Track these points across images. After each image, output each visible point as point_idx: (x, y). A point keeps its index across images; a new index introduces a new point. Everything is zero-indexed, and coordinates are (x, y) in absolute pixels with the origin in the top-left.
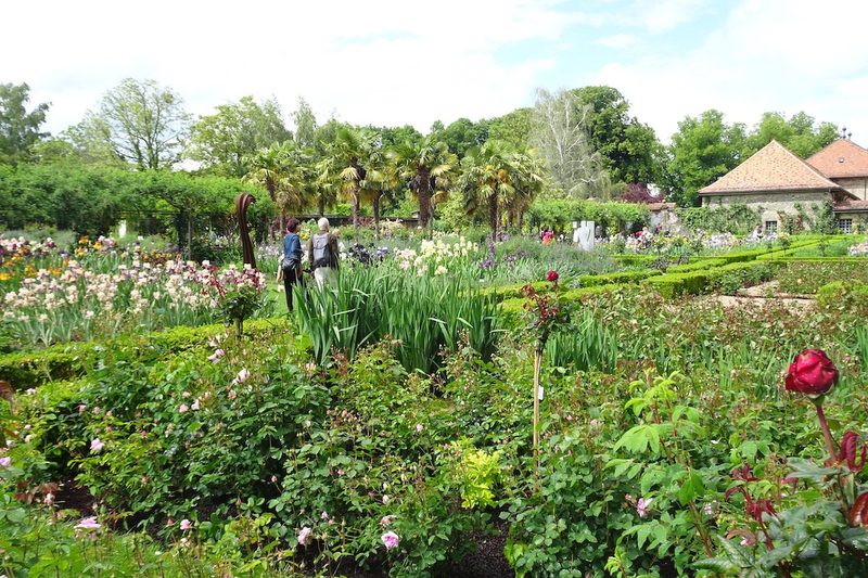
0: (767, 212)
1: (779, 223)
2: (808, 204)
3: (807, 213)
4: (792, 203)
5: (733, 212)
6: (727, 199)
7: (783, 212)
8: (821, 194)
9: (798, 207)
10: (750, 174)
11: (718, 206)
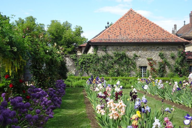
0: (140, 59)
1: (149, 68)
2: (168, 53)
3: (168, 60)
4: (158, 53)
5: (115, 59)
6: (110, 48)
7: (152, 60)
8: (177, 47)
9: (161, 56)
10: (123, 30)
11: (104, 54)
